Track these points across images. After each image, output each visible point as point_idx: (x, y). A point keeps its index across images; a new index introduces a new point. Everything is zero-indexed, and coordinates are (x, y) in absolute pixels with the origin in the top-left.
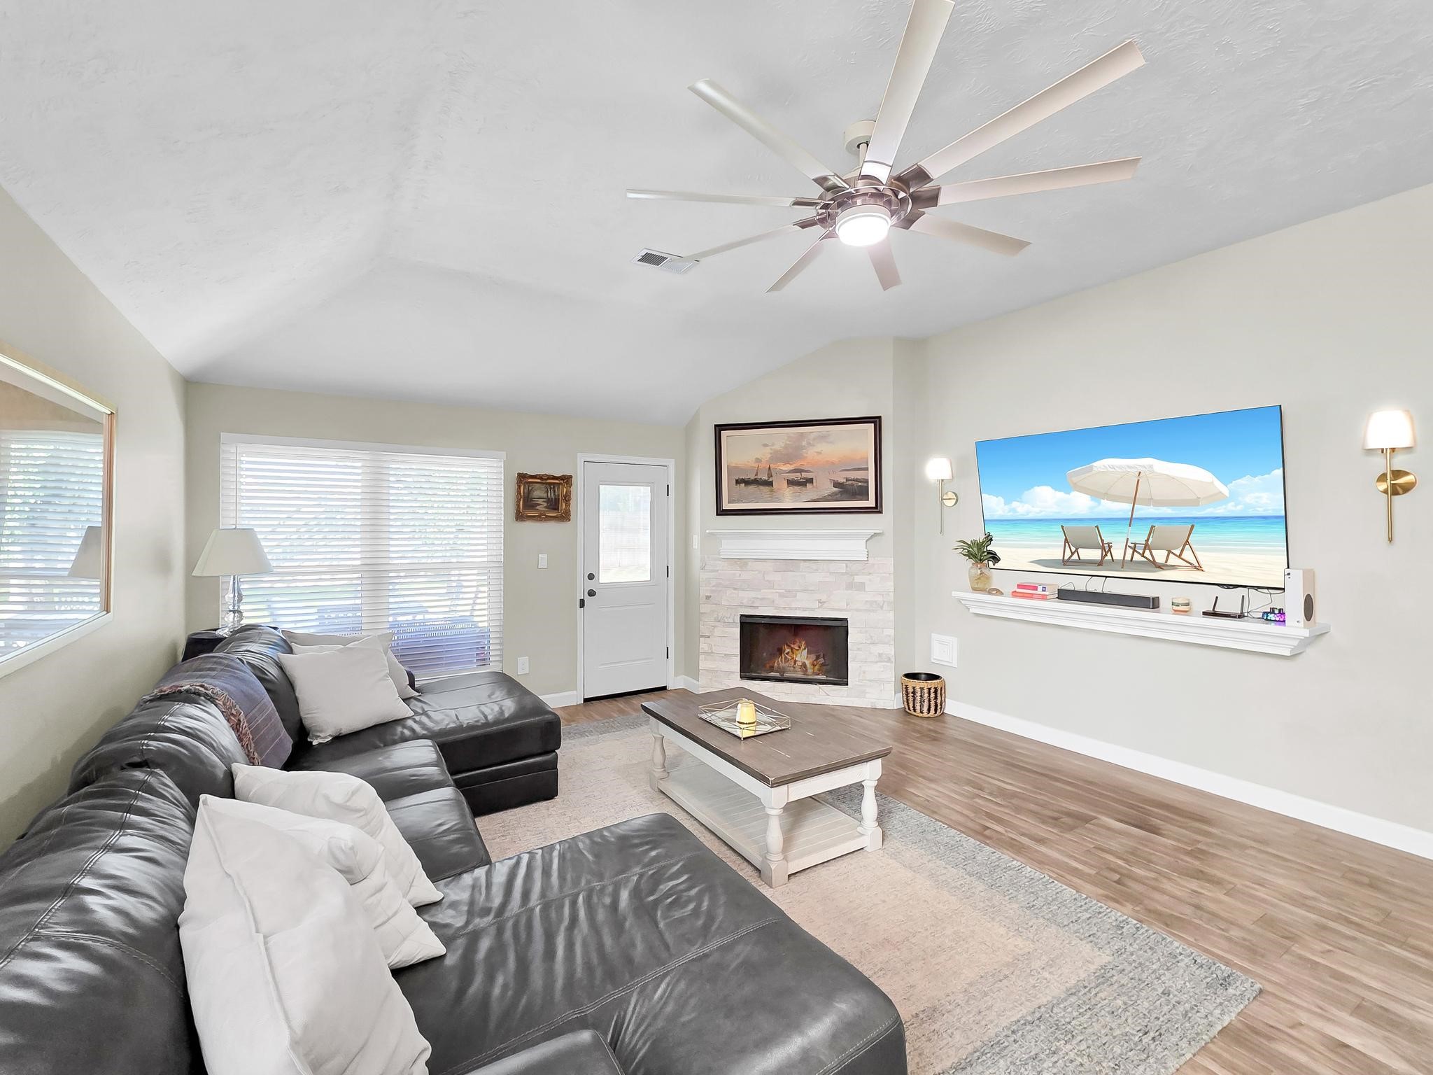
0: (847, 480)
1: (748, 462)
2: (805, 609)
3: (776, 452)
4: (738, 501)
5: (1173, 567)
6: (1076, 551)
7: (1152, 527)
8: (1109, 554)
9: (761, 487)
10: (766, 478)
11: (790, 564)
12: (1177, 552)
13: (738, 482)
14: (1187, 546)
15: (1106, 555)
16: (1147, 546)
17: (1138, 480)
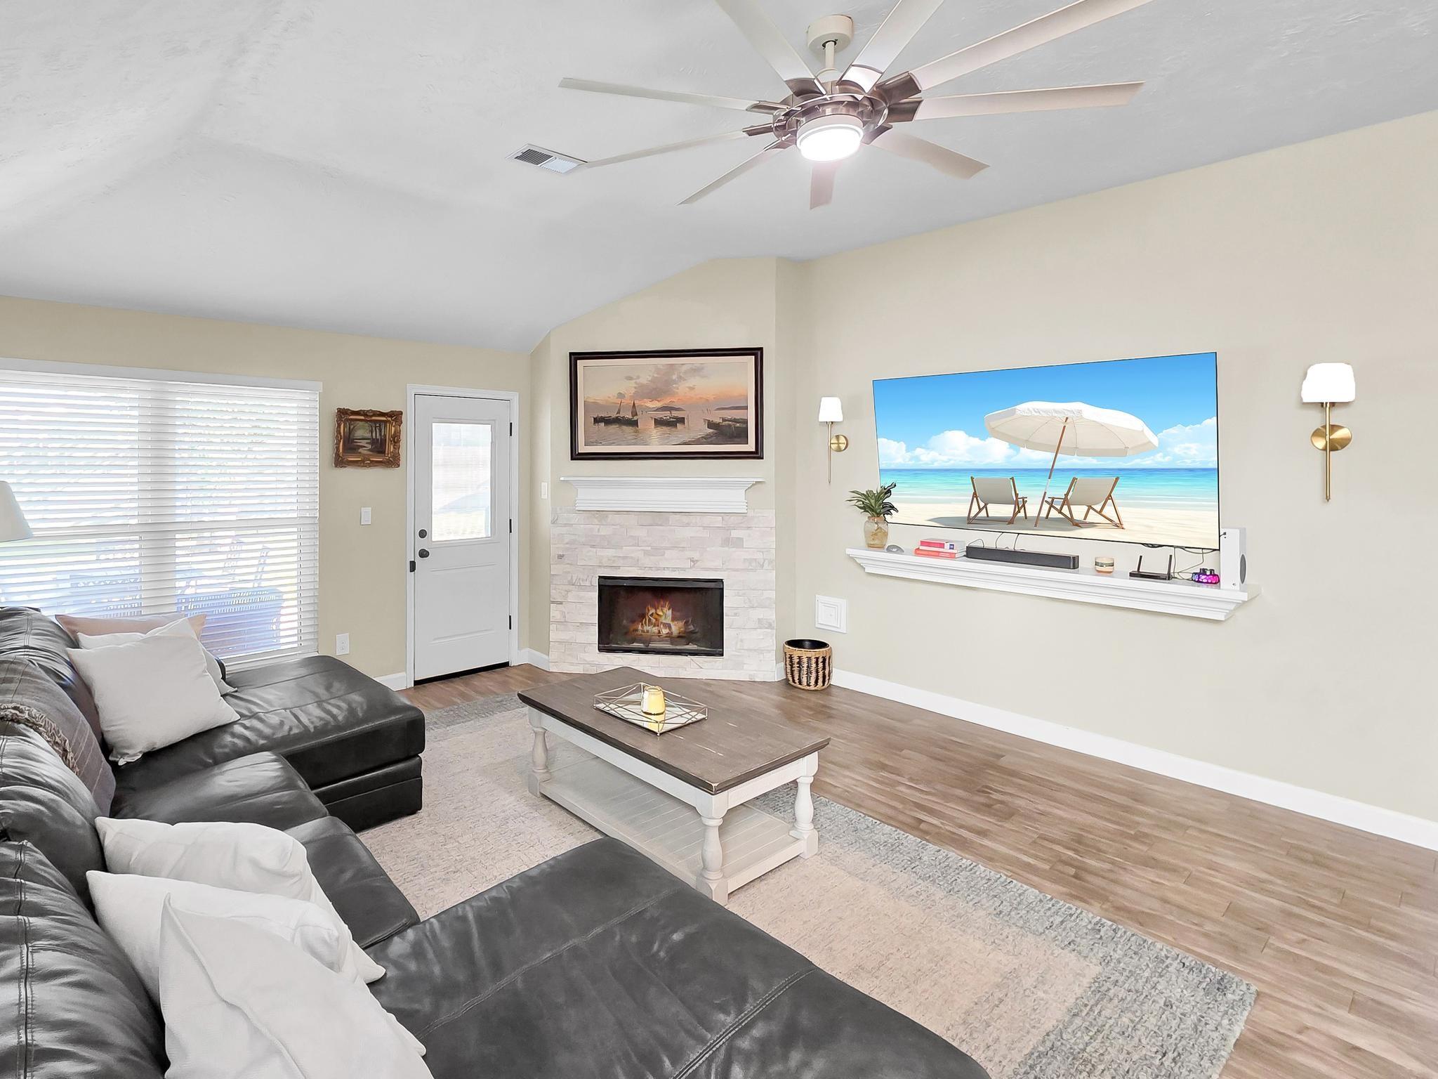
0: (724, 420)
1: (609, 397)
2: (674, 569)
3: (642, 386)
4: (597, 443)
5: (1092, 525)
6: (985, 506)
7: (1074, 479)
8: (1022, 510)
9: (624, 427)
10: (629, 416)
11: (658, 517)
12: (1098, 507)
13: (597, 421)
14: (1110, 501)
15: (1019, 512)
16: (1065, 501)
17: (1064, 427)
